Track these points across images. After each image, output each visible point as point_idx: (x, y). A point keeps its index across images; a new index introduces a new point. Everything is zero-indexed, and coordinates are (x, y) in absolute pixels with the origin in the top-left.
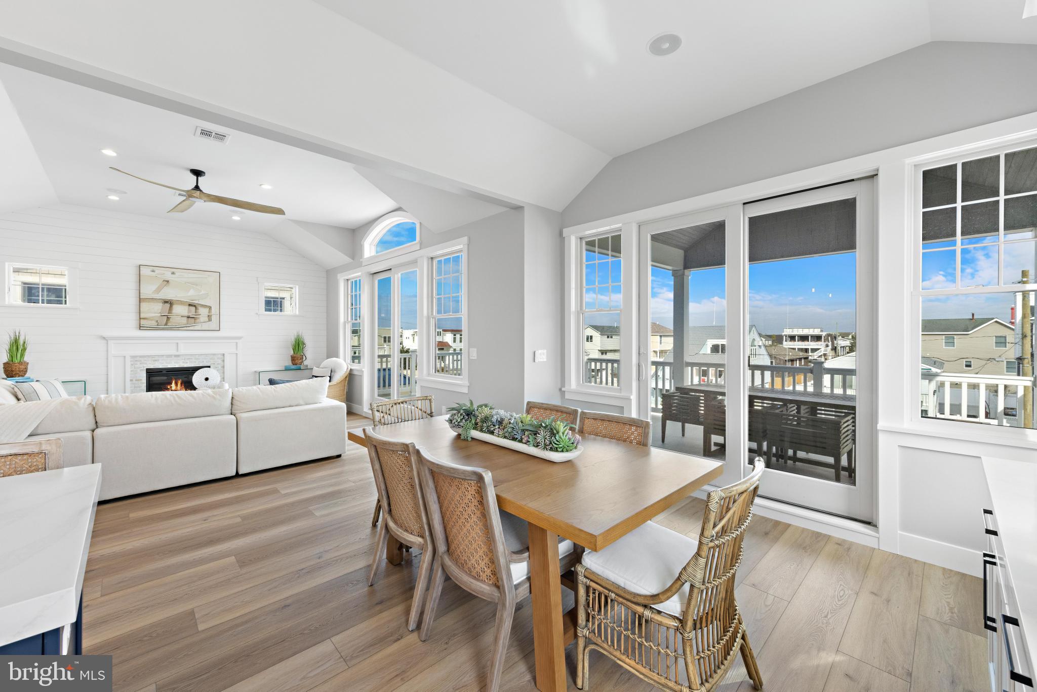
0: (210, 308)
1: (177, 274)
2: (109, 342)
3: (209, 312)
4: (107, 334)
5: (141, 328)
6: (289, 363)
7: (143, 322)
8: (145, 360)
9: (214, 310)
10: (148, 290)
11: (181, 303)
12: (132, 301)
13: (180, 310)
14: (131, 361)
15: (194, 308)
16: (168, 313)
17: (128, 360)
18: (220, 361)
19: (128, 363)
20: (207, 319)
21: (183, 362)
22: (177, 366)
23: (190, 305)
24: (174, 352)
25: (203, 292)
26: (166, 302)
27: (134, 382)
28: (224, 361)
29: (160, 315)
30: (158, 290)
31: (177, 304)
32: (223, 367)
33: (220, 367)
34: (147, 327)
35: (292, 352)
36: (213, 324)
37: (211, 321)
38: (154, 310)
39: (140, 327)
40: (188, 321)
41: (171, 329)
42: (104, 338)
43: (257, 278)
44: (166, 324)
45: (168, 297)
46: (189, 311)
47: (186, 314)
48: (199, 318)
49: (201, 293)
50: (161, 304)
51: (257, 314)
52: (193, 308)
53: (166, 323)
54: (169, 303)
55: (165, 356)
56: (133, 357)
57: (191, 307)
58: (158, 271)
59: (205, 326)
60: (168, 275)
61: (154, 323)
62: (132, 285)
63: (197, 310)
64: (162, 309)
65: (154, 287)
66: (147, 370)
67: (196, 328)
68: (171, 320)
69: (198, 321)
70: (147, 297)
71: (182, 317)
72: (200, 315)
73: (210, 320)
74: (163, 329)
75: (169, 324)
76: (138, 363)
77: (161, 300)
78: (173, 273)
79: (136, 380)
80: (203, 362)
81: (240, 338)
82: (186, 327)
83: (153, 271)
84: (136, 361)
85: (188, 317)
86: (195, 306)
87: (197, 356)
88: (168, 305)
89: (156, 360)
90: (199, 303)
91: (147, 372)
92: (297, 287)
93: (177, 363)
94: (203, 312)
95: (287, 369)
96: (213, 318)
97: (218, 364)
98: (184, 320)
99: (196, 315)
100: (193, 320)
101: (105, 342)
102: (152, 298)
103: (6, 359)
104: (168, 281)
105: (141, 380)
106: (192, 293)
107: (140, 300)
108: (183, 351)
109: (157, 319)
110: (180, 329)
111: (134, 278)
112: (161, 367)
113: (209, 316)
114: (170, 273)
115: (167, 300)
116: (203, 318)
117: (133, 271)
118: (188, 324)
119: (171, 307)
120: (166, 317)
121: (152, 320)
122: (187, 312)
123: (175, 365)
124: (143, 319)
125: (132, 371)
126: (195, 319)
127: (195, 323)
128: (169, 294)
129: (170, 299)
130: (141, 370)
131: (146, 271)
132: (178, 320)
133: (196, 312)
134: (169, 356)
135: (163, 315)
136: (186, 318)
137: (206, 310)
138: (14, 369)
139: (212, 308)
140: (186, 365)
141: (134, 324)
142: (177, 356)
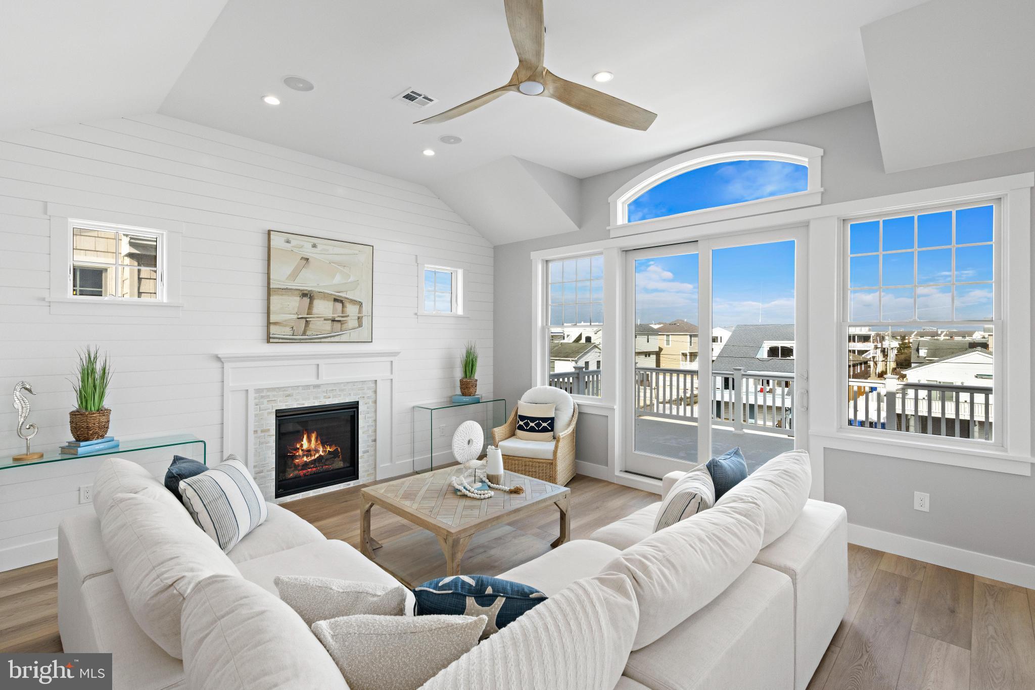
0: (360, 304)
1: (320, 247)
2: (226, 365)
3: (360, 311)
4: (222, 352)
5: (271, 340)
7: (272, 329)
8: (274, 396)
9: (366, 308)
10: (280, 274)
11: (325, 296)
12: (259, 293)
13: (323, 308)
14: (255, 398)
15: (341, 305)
16: (308, 314)
17: (252, 395)
18: (370, 393)
19: (252, 402)
20: (356, 324)
21: (325, 397)
23: (336, 300)
24: (313, 381)
25: (352, 279)
26: (304, 295)
27: (259, 433)
28: (375, 392)
29: (296, 316)
30: (294, 275)
31: (319, 298)
32: (375, 402)
33: (371, 402)
34: (279, 338)
35: (462, 376)
36: (364, 333)
37: (362, 326)
38: (288, 309)
39: (269, 339)
40: (332, 326)
41: (311, 341)
42: (218, 359)
43: (416, 256)
44: (304, 334)
45: (309, 286)
46: (334, 310)
47: (331, 315)
48: (346, 322)
49: (349, 280)
50: (298, 298)
51: (416, 314)
52: (339, 305)
53: (303, 331)
54: (308, 295)
55: (301, 388)
56: (258, 391)
57: (337, 304)
58: (295, 241)
59: (354, 335)
60: (308, 251)
61: (286, 332)
62: (259, 266)
63: (344, 309)
64: (299, 307)
65: (288, 270)
66: (277, 411)
67: (343, 338)
68: (311, 326)
69: (345, 326)
70: (280, 287)
71: (325, 320)
72: (348, 316)
73: (360, 325)
74: (300, 341)
75: (308, 333)
76: (265, 401)
77: (297, 292)
78: (314, 246)
79: (262, 431)
80: (350, 395)
81: (395, 354)
82: (331, 337)
83: (288, 242)
84: (262, 397)
85: (333, 321)
86: (341, 302)
87: (342, 385)
88: (306, 300)
89: (288, 396)
90: (347, 296)
91: (276, 416)
92: (460, 272)
93: (316, 398)
94: (351, 310)
97: (369, 398)
98: (328, 326)
99: (342, 317)
100: (339, 325)
101: (219, 365)
102: (287, 289)
103: (73, 404)
104: (307, 259)
105: (269, 430)
106: (338, 279)
107: (269, 291)
108: (325, 378)
109: (293, 324)
110: (323, 340)
111: (261, 253)
112: (295, 405)
113: (359, 318)
114: (310, 245)
115: (305, 292)
116: (352, 322)
117: (261, 240)
118: (332, 332)
119: (311, 303)
120: (304, 321)
121: (285, 326)
122: (331, 312)
123: (314, 403)
124: (275, 323)
125: (256, 415)
126: (342, 324)
127: (341, 330)
128: (309, 281)
129: (310, 289)
130: (269, 413)
131: (277, 241)
132: (319, 326)
133: (343, 312)
134: (307, 387)
135: (300, 316)
136: (330, 322)
137: (356, 308)
138: (90, 425)
139: (363, 304)
140: (328, 402)
141: (261, 332)
142: (317, 387)
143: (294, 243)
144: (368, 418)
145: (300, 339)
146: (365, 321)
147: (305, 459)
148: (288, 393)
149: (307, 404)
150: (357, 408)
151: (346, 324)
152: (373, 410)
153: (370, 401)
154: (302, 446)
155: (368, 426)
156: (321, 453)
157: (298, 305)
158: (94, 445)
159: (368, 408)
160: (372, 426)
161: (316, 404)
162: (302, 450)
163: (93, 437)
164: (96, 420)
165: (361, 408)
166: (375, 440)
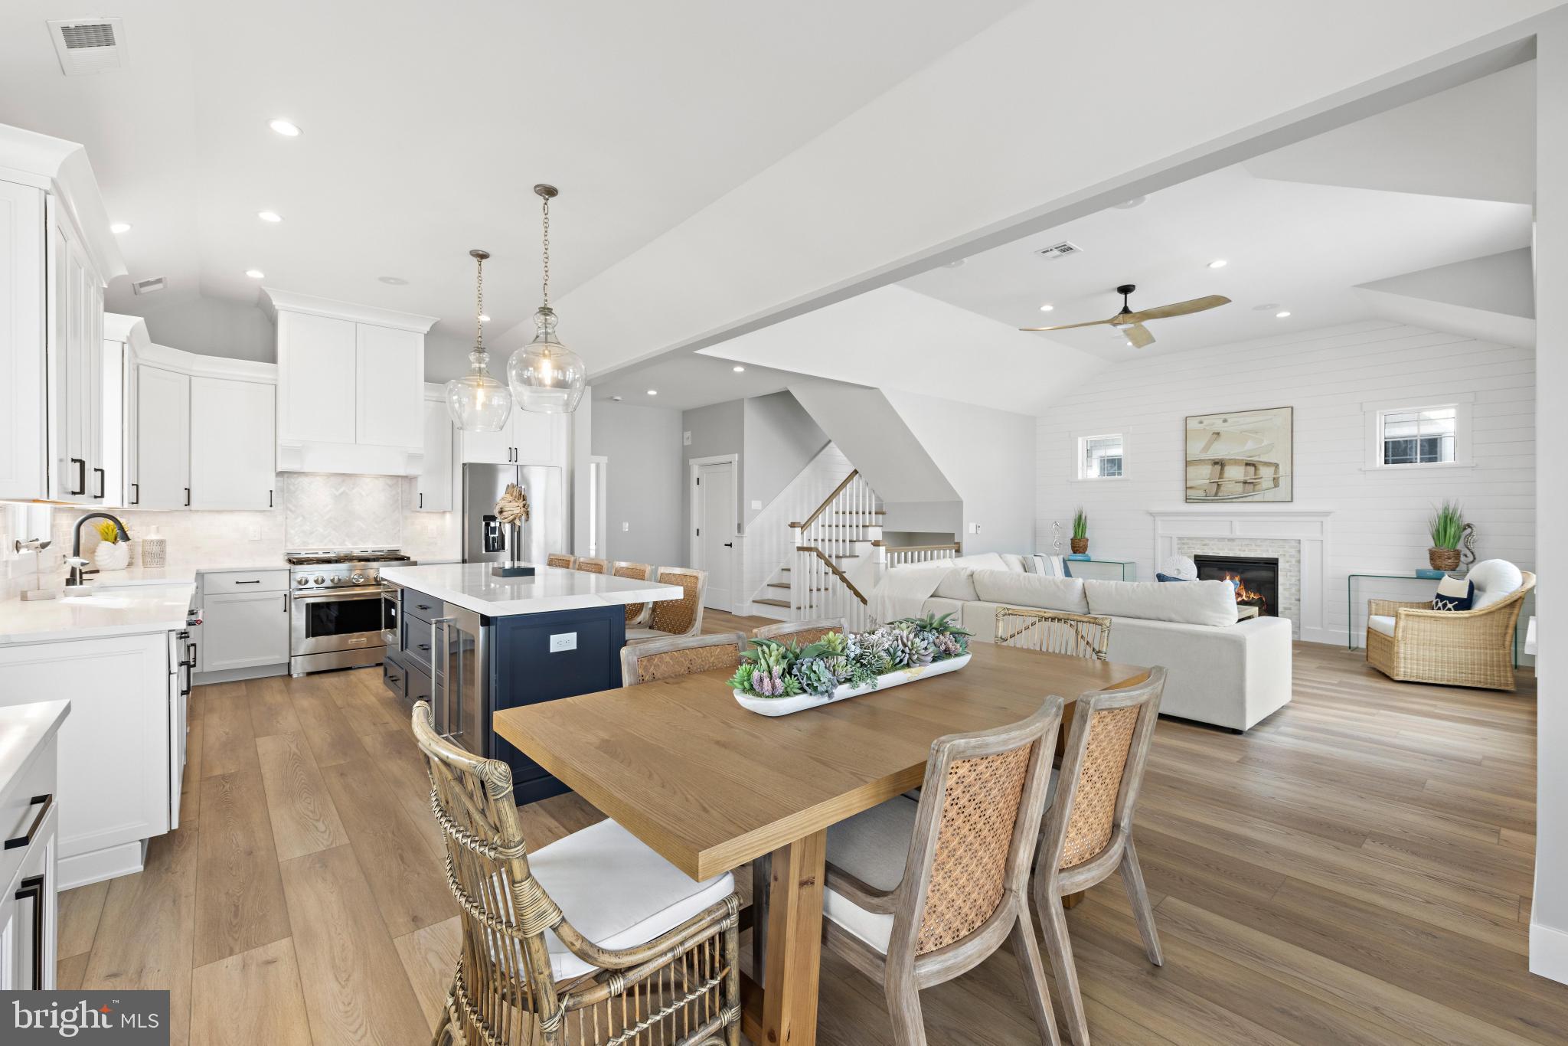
0: (1277, 466)
1: (1230, 421)
2: (1157, 518)
3: (1276, 472)
4: (1155, 509)
6: (1426, 565)
7: (1190, 492)
8: (1193, 544)
9: (1284, 469)
10: (1196, 450)
11: (1236, 462)
12: (1181, 465)
13: (1234, 473)
14: (1178, 544)
15: (1253, 468)
16: (1219, 479)
17: (1175, 541)
18: (1293, 552)
19: (1176, 547)
20: (1271, 484)
21: (1240, 550)
23: (1247, 464)
24: (1227, 534)
25: (1265, 443)
26: (1216, 463)
28: (1299, 551)
29: (1208, 481)
30: (1206, 449)
31: (1232, 464)
32: (1299, 562)
34: (1194, 499)
35: (1432, 544)
36: (1283, 491)
37: (1278, 486)
38: (1203, 475)
39: (1187, 500)
40: (1244, 487)
41: (1223, 501)
42: (1151, 514)
43: (1361, 404)
44: (1216, 495)
45: (1219, 456)
46: (1246, 474)
47: (1242, 478)
48: (1259, 483)
49: (1263, 444)
50: (1210, 467)
51: (1360, 470)
52: (1251, 469)
53: (1215, 493)
54: (1220, 464)
55: (1216, 540)
56: (1180, 539)
57: (1249, 467)
58: (1207, 421)
59: (1269, 495)
60: (1218, 424)
61: (1200, 494)
62: (1180, 445)
63: (1258, 472)
64: (1211, 474)
65: (1202, 444)
66: (1197, 556)
67: (1256, 498)
68: (1222, 488)
69: (1258, 487)
70: (1194, 459)
71: (1236, 482)
72: (1261, 478)
73: (1276, 485)
74: (1212, 501)
75: (1220, 494)
76: (1186, 546)
77: (1209, 462)
78: (1225, 421)
80: (1268, 551)
81: (1327, 514)
82: (1242, 497)
83: (1201, 423)
84: (1184, 544)
85: (1245, 483)
86: (1254, 465)
87: (1259, 541)
88: (1218, 467)
89: (1205, 545)
90: (1261, 460)
91: (1197, 559)
93: (1230, 550)
94: (1266, 473)
95: (1421, 576)
96: (1282, 481)
97: (1291, 556)
98: (1240, 488)
99: (1255, 479)
100: (1251, 486)
101: (1153, 518)
102: (1200, 460)
103: (1072, 535)
104: (1218, 434)
106: (1250, 445)
107: (1187, 463)
108: (1238, 533)
109: (1206, 488)
110: (1234, 500)
111: (1180, 436)
112: (1211, 554)
113: (1274, 479)
114: (1221, 421)
115: (1217, 461)
116: (1266, 482)
117: (1181, 426)
118: (1244, 493)
119: (1222, 469)
120: (1216, 485)
121: (1199, 489)
122: (1243, 475)
123: (1229, 553)
124: (1191, 488)
126: (1254, 485)
127: (1254, 491)
128: (1219, 451)
129: (1220, 458)
130: (1191, 557)
131: (1193, 424)
132: (1229, 488)
133: (1255, 474)
134: (1222, 540)
135: (1212, 481)
136: (1241, 484)
137: (1272, 469)
138: (1079, 546)
139: (1280, 466)
140: (1243, 555)
141: (1181, 495)
142: (1232, 540)
143: (1205, 423)
144: (1291, 576)
146: (1284, 482)
148: (1204, 543)
149: (1221, 555)
150: (1277, 564)
151: (1259, 485)
152: (1297, 569)
153: (1293, 561)
155: (1290, 584)
156: (1245, 598)
157: (1209, 472)
158: (1079, 557)
159: (1290, 567)
160: (1296, 585)
161: (1231, 555)
163: (1080, 553)
164: (1082, 544)
165: (1282, 565)
166: (1299, 600)
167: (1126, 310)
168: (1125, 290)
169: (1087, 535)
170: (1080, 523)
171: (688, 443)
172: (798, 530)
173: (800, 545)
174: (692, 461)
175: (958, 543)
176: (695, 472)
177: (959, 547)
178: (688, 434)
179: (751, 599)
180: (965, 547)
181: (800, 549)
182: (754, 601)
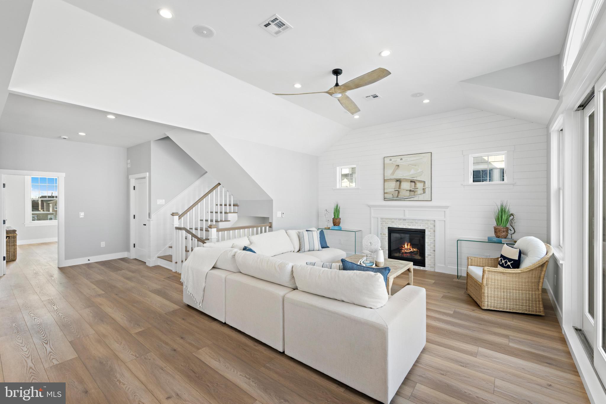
0: (424, 182)
1: (404, 159)
2: (371, 208)
3: (424, 186)
4: (371, 203)
5: (385, 200)
6: (493, 235)
7: (386, 195)
8: (388, 221)
9: (428, 184)
10: (389, 174)
11: (406, 180)
12: (381, 182)
13: (406, 186)
14: (381, 221)
16: (399, 189)
17: (380, 220)
18: (432, 226)
19: (380, 223)
20: (422, 192)
21: (408, 225)
22: (404, 227)
23: (411, 181)
24: (402, 217)
25: (419, 171)
26: (397, 181)
27: (382, 235)
28: (435, 226)
29: (394, 190)
30: (393, 173)
31: (404, 181)
32: (434, 231)
34: (388, 199)
35: (495, 224)
36: (427, 196)
37: (425, 193)
38: (392, 186)
39: (385, 199)
40: (410, 193)
41: (400, 200)
42: (369, 206)
43: (462, 151)
44: (397, 197)
45: (398, 177)
46: (411, 186)
47: (409, 188)
48: (416, 191)
49: (418, 172)
50: (395, 182)
51: (463, 185)
52: (413, 184)
53: (397, 196)
54: (399, 181)
55: (397, 219)
56: (382, 219)
58: (393, 159)
59: (421, 197)
60: (398, 161)
61: (391, 196)
62: (381, 172)
63: (416, 185)
65: (391, 171)
66: (389, 228)
67: (415, 199)
68: (400, 193)
69: (416, 193)
70: (388, 178)
71: (406, 191)
72: (417, 188)
73: (424, 192)
74: (396, 200)
75: (399, 196)
76: (384, 223)
77: (395, 180)
78: (401, 159)
79: (383, 234)
80: (421, 225)
81: (447, 207)
82: (409, 198)
83: (391, 160)
84: (383, 221)
85: (410, 191)
86: (414, 182)
87: (416, 221)
88: (398, 183)
89: (393, 222)
90: (417, 179)
91: (388, 230)
92: (506, 153)
93: (404, 225)
94: (420, 186)
95: (490, 241)
96: (426, 190)
97: (431, 228)
98: (408, 193)
99: (415, 189)
100: (413, 192)
101: (369, 208)
102: (391, 179)
103: (333, 216)
104: (398, 166)
105: (385, 234)
106: (412, 172)
107: (385, 181)
108: (407, 216)
109: (393, 193)
110: (405, 200)
111: (381, 167)
112: (395, 227)
113: (423, 189)
114: (400, 159)
115: (398, 179)
116: (420, 191)
117: (381, 162)
118: (410, 196)
119: (400, 184)
120: (397, 191)
121: (390, 194)
122: (409, 187)
123: (403, 226)
124: (386, 193)
125: (381, 228)
127: (414, 195)
128: (399, 175)
129: (399, 178)
130: (385, 228)
131: (387, 161)
132: (404, 194)
133: (415, 186)
134: (400, 219)
135: (396, 190)
137: (422, 184)
138: (336, 222)
139: (426, 182)
140: (409, 227)
141: (382, 197)
142: (405, 220)
143: (393, 160)
144: (430, 238)
145: (396, 199)
146: (428, 191)
147: (406, 251)
148: (393, 221)
149: (400, 227)
150: (425, 232)
151: (417, 192)
152: (434, 235)
153: (432, 230)
154: (405, 246)
155: (431, 243)
156: (412, 250)
157: (395, 185)
158: (336, 228)
159: (430, 234)
160: (433, 243)
162: (405, 248)
163: (336, 225)
164: (337, 221)
165: (427, 233)
166: (435, 251)
167: (337, 85)
168: (337, 72)
169: (340, 217)
170: (337, 211)
171: (129, 166)
172: (176, 217)
173: (177, 226)
174: (130, 176)
175: (271, 223)
176: (133, 183)
177: (271, 225)
178: (129, 161)
179: (157, 256)
180: (274, 225)
181: (177, 228)
182: (158, 257)
